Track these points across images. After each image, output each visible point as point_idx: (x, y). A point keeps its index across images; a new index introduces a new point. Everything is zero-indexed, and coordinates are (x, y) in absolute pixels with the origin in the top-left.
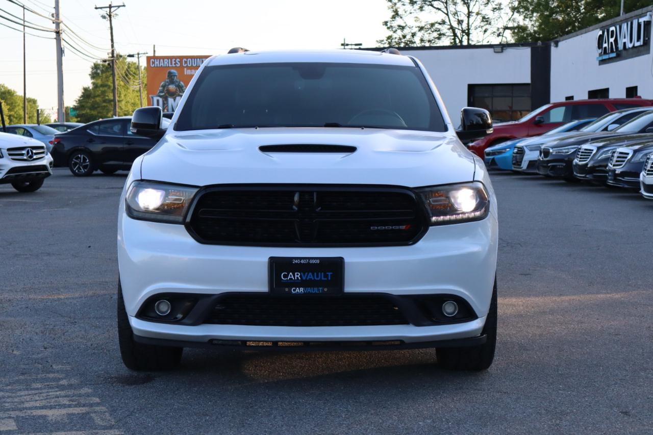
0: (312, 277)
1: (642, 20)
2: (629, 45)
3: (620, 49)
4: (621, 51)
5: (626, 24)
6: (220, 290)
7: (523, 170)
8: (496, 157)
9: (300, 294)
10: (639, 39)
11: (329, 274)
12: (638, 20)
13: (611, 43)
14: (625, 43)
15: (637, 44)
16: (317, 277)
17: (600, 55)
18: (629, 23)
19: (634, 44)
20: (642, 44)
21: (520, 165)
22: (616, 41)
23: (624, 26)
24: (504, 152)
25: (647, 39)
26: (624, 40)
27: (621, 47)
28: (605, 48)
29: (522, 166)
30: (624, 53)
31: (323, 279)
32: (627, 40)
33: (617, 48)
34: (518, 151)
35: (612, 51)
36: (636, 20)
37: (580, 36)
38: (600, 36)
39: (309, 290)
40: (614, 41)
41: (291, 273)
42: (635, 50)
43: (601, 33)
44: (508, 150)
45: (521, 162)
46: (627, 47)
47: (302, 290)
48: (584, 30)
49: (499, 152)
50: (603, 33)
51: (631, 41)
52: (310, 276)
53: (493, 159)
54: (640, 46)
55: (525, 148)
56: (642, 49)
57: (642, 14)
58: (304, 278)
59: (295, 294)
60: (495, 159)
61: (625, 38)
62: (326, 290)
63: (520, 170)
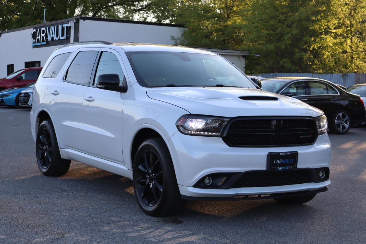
0: (286, 162)
1: (65, 26)
2: (56, 38)
3: (49, 40)
4: (50, 41)
5: (53, 27)
6: (245, 170)
7: (30, 106)
8: (4, 98)
9: (281, 170)
10: (63, 35)
11: (293, 159)
12: (62, 26)
13: (43, 37)
14: (53, 38)
15: (61, 38)
16: (288, 161)
17: (34, 43)
18: (56, 27)
19: (59, 38)
20: (65, 38)
21: (27, 103)
22: (46, 36)
23: (52, 28)
24: (9, 96)
25: (68, 36)
26: (52, 36)
27: (49, 39)
28: (38, 39)
29: (28, 104)
30: (51, 43)
31: (290, 162)
32: (54, 36)
33: (47, 40)
34: (25, 95)
35: (43, 41)
36: (61, 25)
37: (19, 31)
38: (34, 32)
39: (285, 168)
40: (45, 35)
41: (278, 160)
42: (59, 41)
43: (35, 30)
44: (11, 94)
45: (28, 101)
46: (54, 39)
47: (282, 168)
48: (21, 28)
49: (6, 96)
50: (37, 31)
51: (57, 36)
52: (285, 161)
53: (2, 99)
54: (64, 39)
55: (30, 93)
56: (65, 41)
57: (64, 22)
58: (283, 162)
59: (279, 170)
60: (4, 100)
61: (53, 34)
62: (291, 167)
63: (27, 106)
